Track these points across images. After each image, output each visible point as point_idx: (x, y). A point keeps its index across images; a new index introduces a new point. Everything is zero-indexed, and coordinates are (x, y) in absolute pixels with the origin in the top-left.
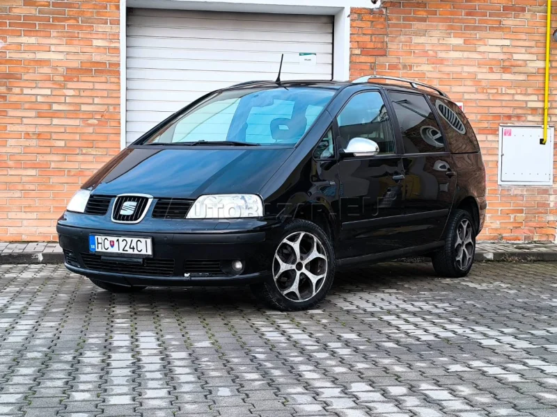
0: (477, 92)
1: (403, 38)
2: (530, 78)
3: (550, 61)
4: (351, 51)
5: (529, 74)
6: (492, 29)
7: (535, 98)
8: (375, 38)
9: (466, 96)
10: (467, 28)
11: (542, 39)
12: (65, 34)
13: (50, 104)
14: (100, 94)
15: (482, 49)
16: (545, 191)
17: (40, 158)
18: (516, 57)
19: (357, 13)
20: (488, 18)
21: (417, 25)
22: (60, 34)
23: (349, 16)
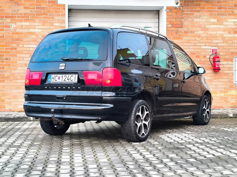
0: (223, 42)
1: (190, 19)
4: (167, 26)
6: (229, 14)
8: (178, 20)
9: (219, 45)
10: (218, 14)
12: (42, 21)
15: (225, 23)
19: (169, 9)
20: (228, 10)
21: (196, 14)
22: (39, 21)
23: (166, 10)
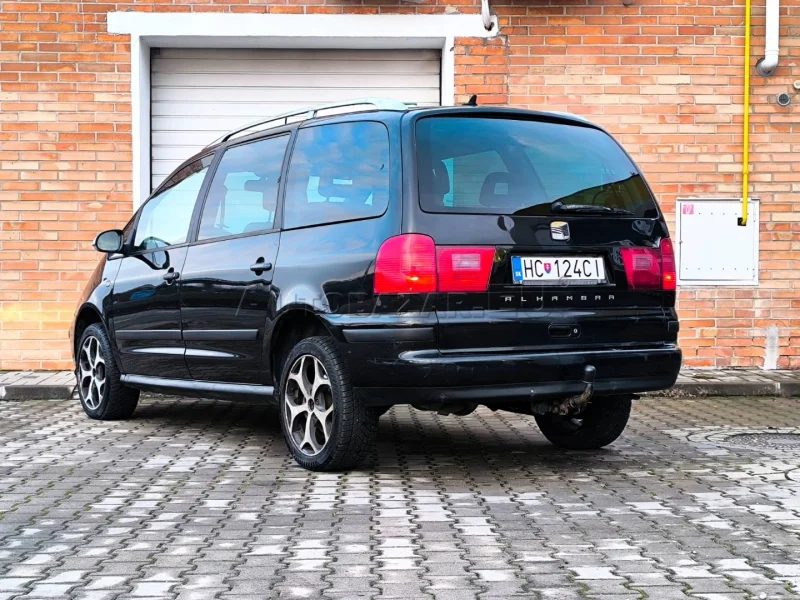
0: (642, 152)
1: (531, 78)
2: (721, 130)
3: (750, 104)
4: (456, 99)
5: (720, 125)
6: (663, 60)
7: (729, 158)
8: (491, 78)
10: (625, 60)
11: (738, 73)
12: (58, 87)
13: (38, 183)
14: (105, 166)
15: (649, 90)
16: (748, 294)
17: (24, 255)
18: (699, 99)
19: (464, 45)
20: (657, 45)
21: (551, 59)
22: (50, 87)
23: (452, 49)
